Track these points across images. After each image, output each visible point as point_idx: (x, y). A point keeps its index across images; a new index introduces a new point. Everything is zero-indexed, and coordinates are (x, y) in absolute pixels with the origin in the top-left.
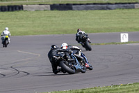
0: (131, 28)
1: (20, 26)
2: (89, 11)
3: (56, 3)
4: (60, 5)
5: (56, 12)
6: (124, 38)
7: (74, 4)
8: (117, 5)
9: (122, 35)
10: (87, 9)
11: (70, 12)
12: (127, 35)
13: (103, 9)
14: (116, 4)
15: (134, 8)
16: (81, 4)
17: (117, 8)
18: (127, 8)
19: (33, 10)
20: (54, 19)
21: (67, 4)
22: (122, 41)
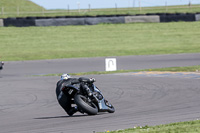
0: (120, 51)
2: (59, 28)
3: (11, 16)
4: (18, 18)
5: (11, 30)
6: (111, 65)
7: (38, 18)
8: (99, 19)
9: (107, 60)
10: (57, 24)
11: (32, 28)
12: (114, 60)
13: (80, 24)
14: (98, 16)
15: (123, 22)
16: (47, 18)
17: (101, 22)
18: (114, 22)
20: (9, 39)
21: (28, 18)
22: (108, 69)
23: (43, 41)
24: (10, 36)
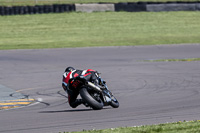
1: (71, 35)
2: (170, 13)
3: (123, 1)
4: (129, 3)
5: (123, 15)
7: (149, 3)
10: (168, 9)
11: (144, 13)
13: (191, 9)
16: (158, 3)
19: (91, 11)
20: (120, 24)
21: (139, 3)
23: (154, 27)
24: (121, 21)
